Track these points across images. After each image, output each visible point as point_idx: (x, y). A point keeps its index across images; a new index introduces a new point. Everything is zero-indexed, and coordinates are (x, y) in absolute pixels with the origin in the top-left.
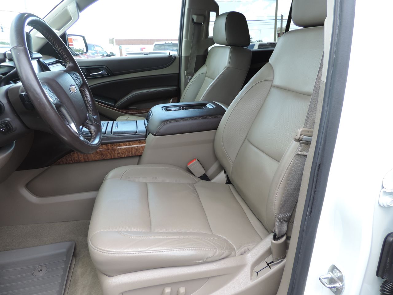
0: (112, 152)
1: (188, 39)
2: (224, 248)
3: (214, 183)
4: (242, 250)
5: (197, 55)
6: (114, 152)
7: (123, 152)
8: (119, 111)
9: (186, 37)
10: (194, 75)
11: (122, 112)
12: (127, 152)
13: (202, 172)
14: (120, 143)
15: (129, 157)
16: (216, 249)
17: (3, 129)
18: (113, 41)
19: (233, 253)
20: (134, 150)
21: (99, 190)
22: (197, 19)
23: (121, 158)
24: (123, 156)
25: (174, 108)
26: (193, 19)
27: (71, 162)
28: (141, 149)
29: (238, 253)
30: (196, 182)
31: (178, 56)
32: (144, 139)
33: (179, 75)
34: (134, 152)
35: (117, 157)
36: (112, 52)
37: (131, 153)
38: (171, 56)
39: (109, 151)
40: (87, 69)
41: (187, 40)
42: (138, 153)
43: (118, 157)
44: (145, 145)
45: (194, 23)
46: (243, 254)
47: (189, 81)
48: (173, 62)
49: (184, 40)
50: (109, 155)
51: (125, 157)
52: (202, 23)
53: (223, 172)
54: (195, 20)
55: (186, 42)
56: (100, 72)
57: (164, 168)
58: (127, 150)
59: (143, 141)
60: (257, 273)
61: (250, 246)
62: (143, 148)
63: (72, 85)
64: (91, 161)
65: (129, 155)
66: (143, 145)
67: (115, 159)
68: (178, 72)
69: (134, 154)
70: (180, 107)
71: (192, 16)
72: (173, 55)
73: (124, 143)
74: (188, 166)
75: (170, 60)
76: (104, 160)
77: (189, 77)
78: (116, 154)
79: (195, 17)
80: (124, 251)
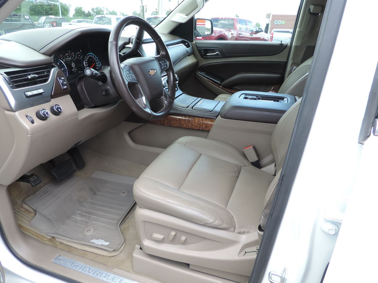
0: (187, 123)
1: (302, 29)
2: (225, 222)
3: (263, 171)
4: (243, 230)
5: (307, 46)
6: (189, 123)
7: (195, 125)
8: (223, 89)
9: (300, 27)
10: (299, 65)
11: (225, 91)
12: (198, 126)
13: (255, 159)
14: (196, 118)
15: (199, 130)
16: (216, 219)
17: (104, 93)
18: (270, 16)
19: (232, 229)
20: (204, 125)
21: (166, 149)
22: (314, 9)
23: (193, 129)
24: (195, 128)
25: (250, 97)
26: (310, 9)
27: (159, 124)
28: (210, 126)
29: (237, 230)
30: (245, 166)
31: (289, 44)
32: (215, 118)
33: (286, 63)
34: (204, 127)
35: (190, 128)
36: (261, 29)
37: (201, 127)
38: (283, 44)
39: (186, 122)
40: (205, 49)
41: (300, 30)
42: (207, 129)
43: (192, 128)
44: (214, 123)
45: (311, 13)
46: (242, 234)
47: (294, 71)
48: (283, 50)
49: (297, 29)
50: (185, 125)
51: (196, 130)
52: (320, 14)
53: (273, 165)
54: (311, 11)
55: (299, 32)
56: (215, 53)
57: (218, 144)
58: (199, 124)
59: (213, 120)
60: (246, 253)
61: (251, 230)
62: (211, 125)
63: (152, 69)
64: (172, 126)
65: (200, 129)
66: (212, 123)
67: (189, 129)
68: (285, 60)
69: (203, 128)
70: (257, 97)
71: (309, 6)
72: (284, 44)
73: (199, 118)
74: (243, 150)
75: (280, 48)
76: (181, 128)
77: (294, 67)
78: (190, 126)
79: (312, 7)
80: (150, 194)
